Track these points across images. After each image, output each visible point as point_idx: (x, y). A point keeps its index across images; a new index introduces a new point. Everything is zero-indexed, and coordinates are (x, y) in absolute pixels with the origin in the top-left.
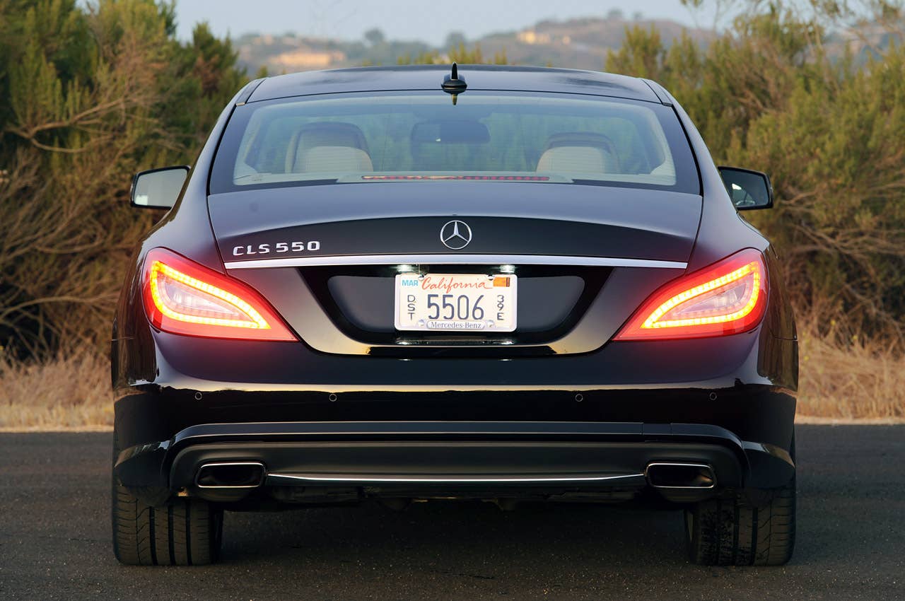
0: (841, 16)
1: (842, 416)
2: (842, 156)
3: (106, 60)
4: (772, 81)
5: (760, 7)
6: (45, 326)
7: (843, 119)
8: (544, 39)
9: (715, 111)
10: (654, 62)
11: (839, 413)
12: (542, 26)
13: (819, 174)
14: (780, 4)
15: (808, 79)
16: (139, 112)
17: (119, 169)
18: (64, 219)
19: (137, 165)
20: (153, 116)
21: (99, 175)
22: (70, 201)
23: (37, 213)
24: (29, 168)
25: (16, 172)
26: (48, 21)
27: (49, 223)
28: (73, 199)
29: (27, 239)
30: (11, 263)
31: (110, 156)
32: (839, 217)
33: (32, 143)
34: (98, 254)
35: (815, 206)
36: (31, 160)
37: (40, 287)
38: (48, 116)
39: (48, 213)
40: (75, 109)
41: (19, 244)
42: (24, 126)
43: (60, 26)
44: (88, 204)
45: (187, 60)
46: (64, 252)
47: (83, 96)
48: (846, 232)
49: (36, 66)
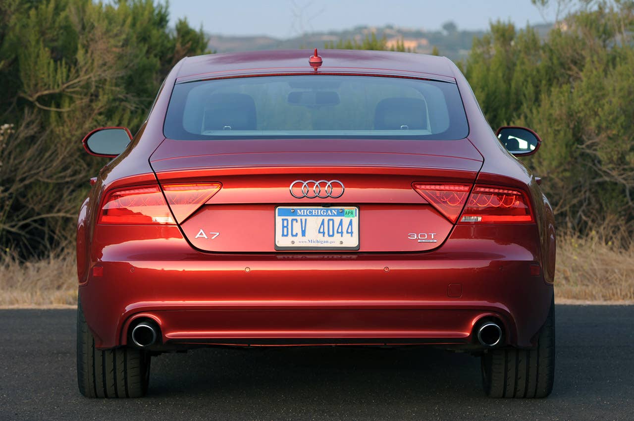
1: (595, 299)
2: (616, 113)
3: (83, 47)
5: (589, 6)
6: (49, 234)
11: (593, 297)
13: (599, 127)
14: (605, 3)
16: (107, 83)
17: (95, 123)
18: (58, 158)
19: (108, 120)
20: (117, 85)
21: (82, 128)
22: (62, 145)
23: (39, 154)
24: (32, 122)
25: (23, 125)
26: (45, 19)
27: (48, 161)
28: (65, 144)
29: (32, 172)
30: (22, 190)
31: (90, 114)
32: (615, 157)
33: (35, 105)
34: (84, 183)
35: (598, 149)
36: (33, 116)
37: (44, 206)
38: (45, 85)
39: (47, 155)
40: (62, 80)
41: (27, 176)
42: (29, 92)
43: (54, 22)
44: (75, 148)
45: (169, 45)
46: (60, 181)
47: (69, 70)
48: (621, 168)
49: (36, 50)
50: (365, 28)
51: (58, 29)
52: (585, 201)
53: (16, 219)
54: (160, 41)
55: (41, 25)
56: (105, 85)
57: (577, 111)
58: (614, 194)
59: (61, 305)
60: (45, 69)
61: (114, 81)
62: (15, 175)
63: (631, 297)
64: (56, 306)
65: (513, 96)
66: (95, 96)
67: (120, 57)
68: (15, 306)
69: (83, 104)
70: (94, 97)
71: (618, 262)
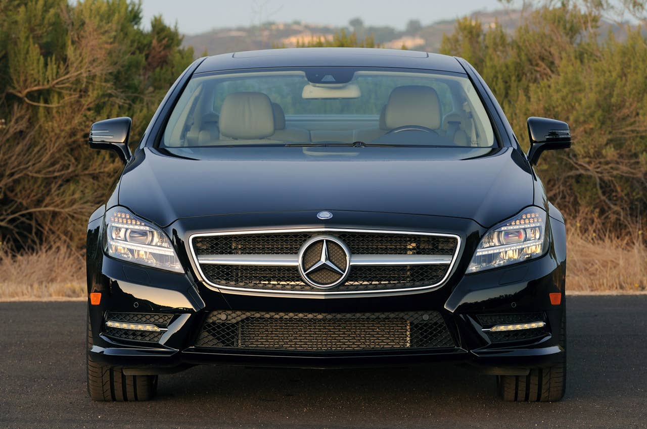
2: (593, 108)
3: (73, 43)
4: (556, 55)
5: (553, 3)
6: (36, 227)
7: (594, 84)
9: (517, 77)
10: (478, 43)
16: (97, 79)
17: (84, 118)
18: (47, 153)
19: (97, 115)
20: (106, 81)
21: (71, 123)
22: (51, 141)
23: (28, 150)
24: (22, 117)
25: (13, 121)
26: (35, 16)
27: (37, 156)
28: (53, 139)
29: (22, 167)
30: (11, 184)
31: (79, 110)
32: (592, 151)
33: (25, 101)
34: (72, 177)
35: (576, 143)
36: (23, 112)
37: (32, 201)
38: (35, 81)
39: (36, 150)
40: (52, 76)
41: (16, 171)
42: (19, 88)
43: (43, 19)
44: (64, 143)
45: (145, 42)
46: (48, 176)
47: (58, 67)
48: (597, 161)
49: (26, 47)
51: (47, 26)
52: (559, 194)
53: (4, 213)
54: (137, 37)
56: (95, 81)
57: (554, 105)
58: (589, 187)
59: (61, 297)
60: (35, 64)
61: (103, 77)
62: (5, 170)
63: (617, 288)
64: (54, 298)
66: (84, 92)
67: (110, 53)
68: (16, 299)
69: (73, 100)
70: (82, 93)
71: (597, 253)
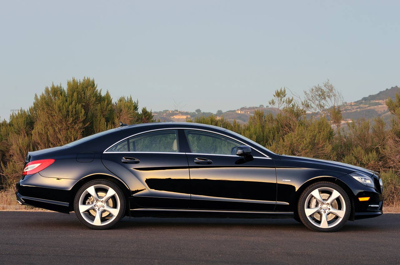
0: (310, 108)
2: (308, 144)
3: (117, 117)
4: (292, 124)
7: (308, 135)
8: (243, 112)
9: (277, 132)
10: (262, 119)
12: (242, 109)
13: (302, 149)
15: (301, 124)
26: (104, 107)
43: (107, 109)
45: (140, 117)
49: (100, 119)
50: (168, 111)
51: (108, 111)
54: (137, 115)
55: (102, 110)
57: (294, 143)
60: (103, 126)
65: (265, 137)
